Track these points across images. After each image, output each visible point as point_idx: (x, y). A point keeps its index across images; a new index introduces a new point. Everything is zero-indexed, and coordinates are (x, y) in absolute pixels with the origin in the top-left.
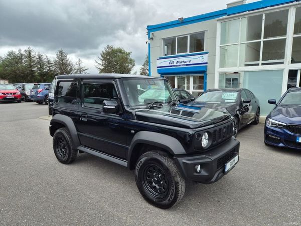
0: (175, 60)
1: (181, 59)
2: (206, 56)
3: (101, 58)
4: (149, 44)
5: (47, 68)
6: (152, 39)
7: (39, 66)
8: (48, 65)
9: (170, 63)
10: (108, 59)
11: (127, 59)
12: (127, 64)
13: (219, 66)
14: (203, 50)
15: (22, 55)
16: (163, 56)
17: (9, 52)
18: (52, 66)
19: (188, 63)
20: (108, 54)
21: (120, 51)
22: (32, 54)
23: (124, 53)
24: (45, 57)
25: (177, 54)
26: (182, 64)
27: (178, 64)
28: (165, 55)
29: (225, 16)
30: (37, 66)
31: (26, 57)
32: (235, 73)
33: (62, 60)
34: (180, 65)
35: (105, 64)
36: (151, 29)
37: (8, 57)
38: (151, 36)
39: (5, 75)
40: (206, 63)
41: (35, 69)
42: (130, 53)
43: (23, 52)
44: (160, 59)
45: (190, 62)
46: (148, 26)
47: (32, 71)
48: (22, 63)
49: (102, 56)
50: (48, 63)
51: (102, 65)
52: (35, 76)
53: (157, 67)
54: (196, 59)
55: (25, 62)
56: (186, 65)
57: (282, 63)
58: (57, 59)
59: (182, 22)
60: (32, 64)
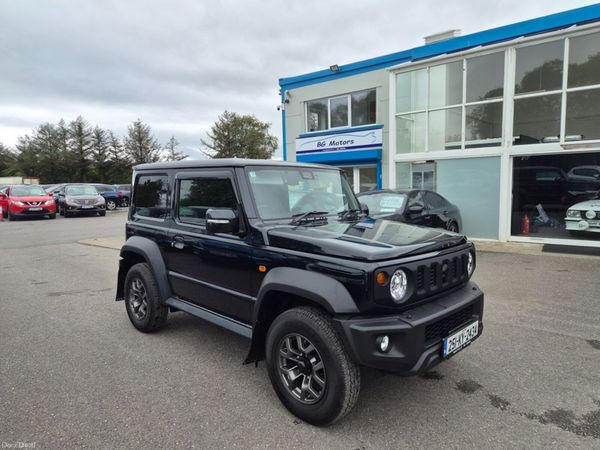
0: (327, 140)
1: (338, 138)
2: (378, 132)
3: (212, 134)
4: (283, 112)
5: (112, 155)
6: (287, 102)
7: (97, 152)
8: (113, 149)
9: (319, 145)
10: (225, 137)
11: (262, 136)
12: (262, 146)
13: (395, 151)
14: (375, 122)
15: (65, 131)
16: (307, 133)
17: (41, 126)
18: (121, 151)
19: (349, 145)
20: (226, 127)
21: (249, 121)
22: (85, 129)
23: (256, 125)
24: (108, 134)
25: (330, 129)
26: (339, 146)
27: (333, 147)
28: (312, 130)
29: (409, 63)
30: (93, 152)
31: (73, 136)
32: (428, 162)
33: (140, 140)
34: (335, 149)
35: (220, 146)
36: (287, 85)
37: (41, 136)
38: (286, 98)
39: (33, 168)
40: (380, 145)
41: (90, 157)
42: (267, 126)
43: (67, 126)
44: (302, 137)
45: (352, 142)
46: (280, 80)
47: (84, 161)
48: (66, 146)
49: (214, 131)
50: (114, 146)
51: (214, 148)
52: (88, 170)
53: (298, 153)
54: (363, 138)
55: (71, 144)
56: (347, 148)
57: (499, 144)
58: (129, 139)
59: (337, 72)
60: (84, 148)
